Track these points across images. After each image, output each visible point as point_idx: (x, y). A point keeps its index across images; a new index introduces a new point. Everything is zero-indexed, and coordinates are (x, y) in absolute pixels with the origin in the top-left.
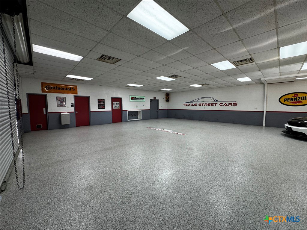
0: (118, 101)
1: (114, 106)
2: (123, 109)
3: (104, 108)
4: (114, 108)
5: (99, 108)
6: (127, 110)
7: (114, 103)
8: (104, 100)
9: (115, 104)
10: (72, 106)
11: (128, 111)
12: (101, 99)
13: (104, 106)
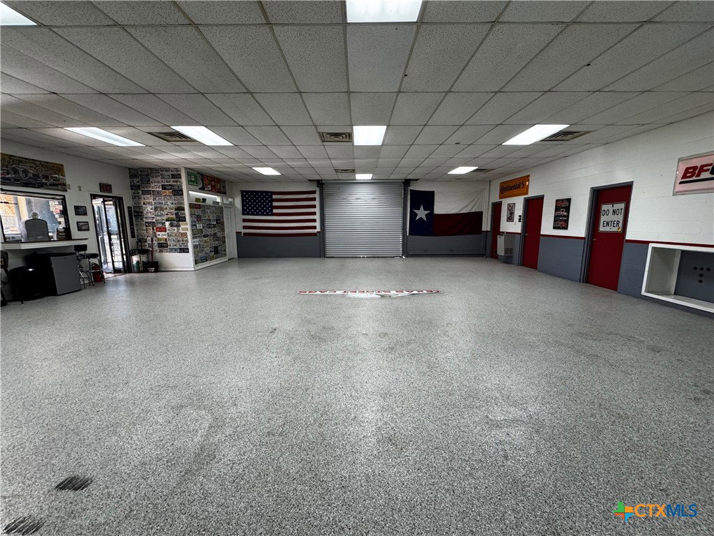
0: (619, 201)
1: (603, 219)
2: (629, 236)
3: (566, 228)
4: (602, 229)
5: (554, 228)
6: (648, 243)
7: (604, 207)
8: (569, 200)
9: (607, 213)
10: (520, 219)
11: (651, 245)
12: (563, 200)
13: (567, 221)
